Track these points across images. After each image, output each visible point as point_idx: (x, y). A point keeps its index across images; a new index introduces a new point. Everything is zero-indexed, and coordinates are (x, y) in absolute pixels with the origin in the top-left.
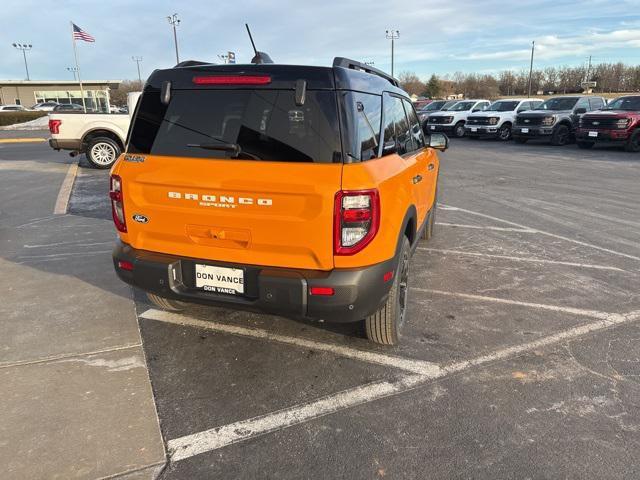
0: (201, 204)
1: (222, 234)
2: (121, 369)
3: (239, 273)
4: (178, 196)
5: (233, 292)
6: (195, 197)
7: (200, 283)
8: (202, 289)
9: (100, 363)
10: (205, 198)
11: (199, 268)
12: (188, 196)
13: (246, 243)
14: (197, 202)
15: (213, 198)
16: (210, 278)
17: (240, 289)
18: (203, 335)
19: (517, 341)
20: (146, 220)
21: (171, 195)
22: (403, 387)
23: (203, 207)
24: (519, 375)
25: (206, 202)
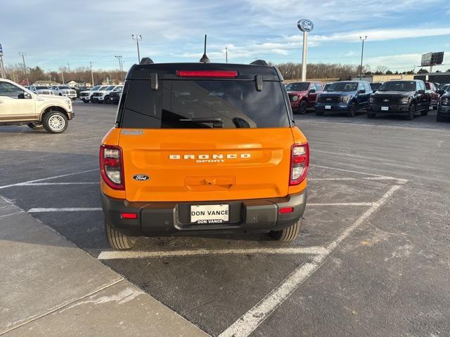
0: (197, 161)
1: (214, 181)
2: (127, 300)
3: (225, 207)
4: (178, 157)
5: (221, 222)
6: (193, 157)
7: (194, 219)
8: (196, 224)
9: (105, 300)
10: (200, 157)
11: (194, 208)
12: (186, 157)
13: (230, 185)
14: (195, 160)
15: (207, 157)
16: (202, 214)
17: (226, 218)
18: (166, 262)
19: (346, 226)
20: (147, 178)
21: (172, 157)
22: (318, 264)
23: (199, 163)
24: (364, 243)
25: (202, 160)
